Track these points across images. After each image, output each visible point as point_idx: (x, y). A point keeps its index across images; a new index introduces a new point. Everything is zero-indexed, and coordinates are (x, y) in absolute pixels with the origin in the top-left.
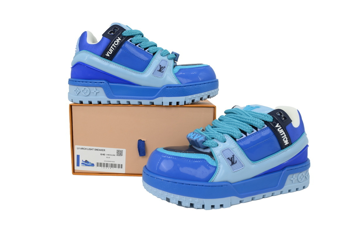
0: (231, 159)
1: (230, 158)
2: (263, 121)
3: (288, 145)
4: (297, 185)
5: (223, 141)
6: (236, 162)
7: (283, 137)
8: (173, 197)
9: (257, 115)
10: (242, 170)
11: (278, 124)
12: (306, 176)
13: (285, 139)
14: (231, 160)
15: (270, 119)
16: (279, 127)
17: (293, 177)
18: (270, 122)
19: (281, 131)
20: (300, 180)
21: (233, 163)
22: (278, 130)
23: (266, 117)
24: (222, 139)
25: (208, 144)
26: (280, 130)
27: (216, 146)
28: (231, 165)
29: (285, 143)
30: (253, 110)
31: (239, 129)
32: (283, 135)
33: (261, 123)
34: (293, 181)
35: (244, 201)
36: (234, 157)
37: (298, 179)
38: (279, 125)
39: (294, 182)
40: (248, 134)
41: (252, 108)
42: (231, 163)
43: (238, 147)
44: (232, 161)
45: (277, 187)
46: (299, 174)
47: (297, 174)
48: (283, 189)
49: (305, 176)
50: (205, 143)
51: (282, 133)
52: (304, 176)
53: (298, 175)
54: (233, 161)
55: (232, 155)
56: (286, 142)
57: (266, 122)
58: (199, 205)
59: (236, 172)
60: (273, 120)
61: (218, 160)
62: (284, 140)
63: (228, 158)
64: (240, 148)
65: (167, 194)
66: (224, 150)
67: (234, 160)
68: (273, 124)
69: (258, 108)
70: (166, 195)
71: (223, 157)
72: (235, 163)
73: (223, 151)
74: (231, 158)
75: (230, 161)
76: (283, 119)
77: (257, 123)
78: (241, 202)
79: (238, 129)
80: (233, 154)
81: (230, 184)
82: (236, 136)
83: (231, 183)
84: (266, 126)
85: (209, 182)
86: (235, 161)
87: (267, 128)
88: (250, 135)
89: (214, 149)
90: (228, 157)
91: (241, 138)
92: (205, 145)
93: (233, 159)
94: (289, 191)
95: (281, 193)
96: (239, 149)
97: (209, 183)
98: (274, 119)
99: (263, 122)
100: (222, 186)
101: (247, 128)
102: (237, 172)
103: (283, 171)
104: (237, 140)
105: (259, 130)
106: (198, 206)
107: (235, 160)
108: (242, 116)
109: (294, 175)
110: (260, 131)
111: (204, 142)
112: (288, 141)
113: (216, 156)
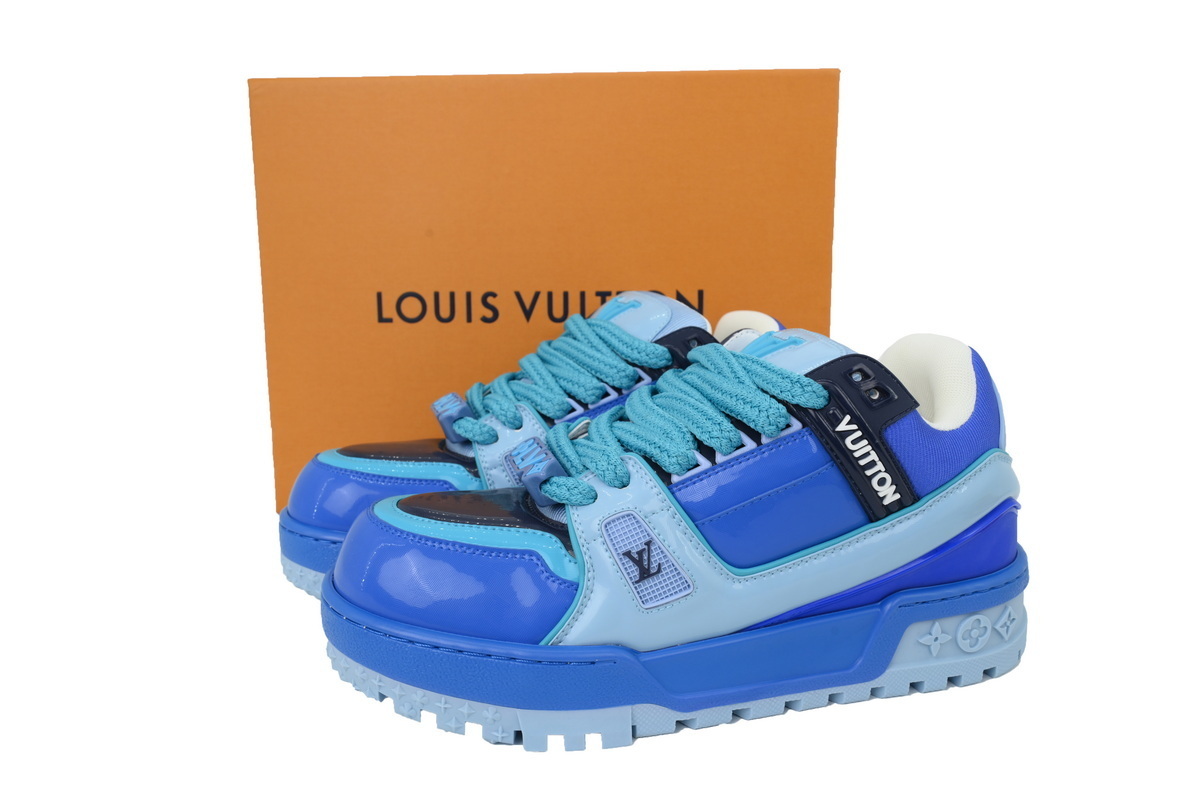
0: (636, 556)
1: (634, 551)
2: (781, 406)
3: (900, 505)
4: (952, 665)
5: (617, 483)
6: (659, 571)
7: (869, 473)
8: (401, 696)
9: (770, 375)
10: (682, 601)
11: (848, 418)
12: (997, 627)
13: (882, 482)
14: (638, 562)
15: (813, 396)
16: (854, 431)
17: (933, 632)
18: (814, 410)
19: (861, 449)
20: (964, 645)
21: (645, 574)
22: (848, 441)
23: (798, 390)
24: (613, 475)
25: (558, 492)
26: (854, 442)
27: (584, 502)
28: (637, 582)
29: (881, 495)
30: (769, 355)
31: (692, 434)
32: (872, 464)
33: (771, 411)
34: (932, 648)
35: (697, 724)
36: (652, 548)
37: (955, 640)
38: (849, 423)
39: (934, 654)
40: (719, 458)
41: (775, 343)
42: (637, 573)
43: (675, 508)
44: (643, 565)
45: (851, 671)
46: (962, 621)
47: (950, 623)
48: (881, 678)
49: (994, 629)
50: (547, 487)
51: (867, 454)
52: (985, 628)
53: (959, 625)
54: (646, 563)
55: (644, 540)
56: (888, 493)
57: (795, 410)
58: (500, 729)
59: (654, 610)
60: (829, 400)
61: (586, 558)
62: (874, 482)
63: (628, 554)
64: (681, 515)
65: (380, 681)
66: (614, 521)
67: (652, 560)
68: (827, 418)
69: (793, 346)
70: (376, 683)
71: (605, 546)
72: (652, 571)
73: (609, 523)
74: (640, 553)
75: (631, 563)
76: (876, 397)
77: (757, 413)
78: (681, 724)
79: (688, 435)
80: (648, 538)
81: (628, 656)
82: (667, 464)
83: (634, 652)
84: (797, 425)
85: (542, 643)
86: (654, 565)
87: (799, 433)
88: (728, 462)
89: (576, 513)
90: (624, 550)
91: (689, 470)
92: (547, 495)
93: (646, 558)
94: (915, 687)
95: (874, 693)
96: (678, 516)
97: (542, 647)
98: (833, 397)
99: (783, 410)
100: (593, 663)
101: (715, 434)
102: (662, 608)
103: (881, 606)
104: (675, 479)
105: (764, 440)
106: (496, 734)
107: (656, 559)
108: (717, 379)
109: (937, 624)
110: (768, 445)
111: (546, 481)
112: (894, 487)
113: (581, 541)
